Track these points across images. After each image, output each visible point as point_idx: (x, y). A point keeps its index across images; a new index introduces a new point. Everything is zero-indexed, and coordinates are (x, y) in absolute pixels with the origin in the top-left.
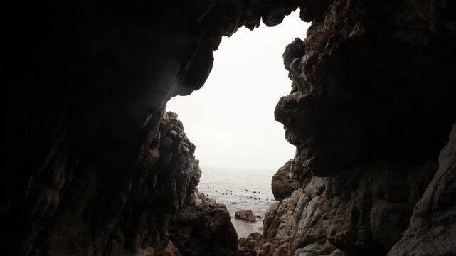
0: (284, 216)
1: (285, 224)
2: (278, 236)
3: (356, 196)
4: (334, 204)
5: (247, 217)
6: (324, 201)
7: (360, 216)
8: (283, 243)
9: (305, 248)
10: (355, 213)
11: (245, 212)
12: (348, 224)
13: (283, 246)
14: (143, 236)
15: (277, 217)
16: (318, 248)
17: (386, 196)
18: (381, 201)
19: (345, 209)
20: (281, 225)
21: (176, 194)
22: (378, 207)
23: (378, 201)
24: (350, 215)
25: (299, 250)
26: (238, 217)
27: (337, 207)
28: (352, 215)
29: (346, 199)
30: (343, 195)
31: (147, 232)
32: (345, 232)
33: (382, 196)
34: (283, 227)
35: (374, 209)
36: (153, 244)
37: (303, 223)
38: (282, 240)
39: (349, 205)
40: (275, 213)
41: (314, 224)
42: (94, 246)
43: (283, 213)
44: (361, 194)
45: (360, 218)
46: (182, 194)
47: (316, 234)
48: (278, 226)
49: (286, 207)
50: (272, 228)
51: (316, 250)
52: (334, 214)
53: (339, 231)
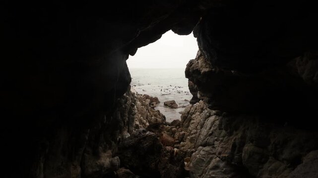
0: (194, 116)
1: (195, 121)
2: (190, 128)
3: (237, 134)
4: (222, 134)
5: (171, 105)
6: (217, 129)
7: (237, 148)
8: (193, 134)
9: (204, 148)
10: (234, 146)
11: (171, 101)
12: (229, 151)
13: (193, 136)
14: (103, 146)
15: (189, 116)
16: (212, 150)
17: (254, 142)
18: (251, 144)
19: (228, 140)
20: (192, 121)
21: (121, 120)
22: (248, 147)
23: (249, 143)
24: (231, 145)
25: (201, 147)
26: (166, 105)
27: (224, 137)
28: (233, 146)
29: (230, 134)
30: (229, 131)
31: (105, 143)
32: (227, 155)
33: (252, 141)
34: (193, 123)
35: (246, 148)
36: (110, 148)
37: (204, 131)
38: (192, 132)
39: (231, 139)
40: (188, 113)
41: (211, 135)
42: (73, 165)
43: (193, 113)
44: (240, 135)
45: (237, 149)
46: (125, 118)
47: (211, 141)
48: (190, 121)
49: (196, 109)
50: (186, 122)
51: (210, 151)
52: (222, 141)
53: (223, 154)
